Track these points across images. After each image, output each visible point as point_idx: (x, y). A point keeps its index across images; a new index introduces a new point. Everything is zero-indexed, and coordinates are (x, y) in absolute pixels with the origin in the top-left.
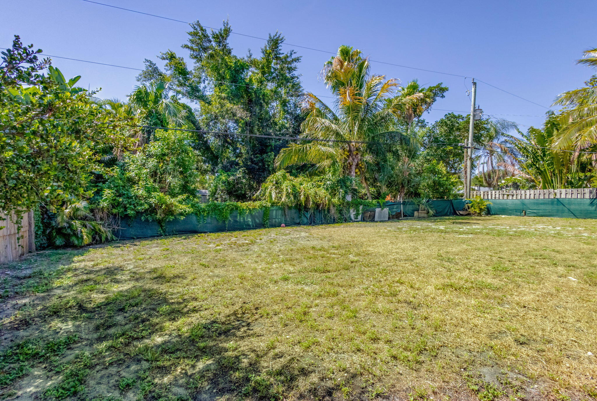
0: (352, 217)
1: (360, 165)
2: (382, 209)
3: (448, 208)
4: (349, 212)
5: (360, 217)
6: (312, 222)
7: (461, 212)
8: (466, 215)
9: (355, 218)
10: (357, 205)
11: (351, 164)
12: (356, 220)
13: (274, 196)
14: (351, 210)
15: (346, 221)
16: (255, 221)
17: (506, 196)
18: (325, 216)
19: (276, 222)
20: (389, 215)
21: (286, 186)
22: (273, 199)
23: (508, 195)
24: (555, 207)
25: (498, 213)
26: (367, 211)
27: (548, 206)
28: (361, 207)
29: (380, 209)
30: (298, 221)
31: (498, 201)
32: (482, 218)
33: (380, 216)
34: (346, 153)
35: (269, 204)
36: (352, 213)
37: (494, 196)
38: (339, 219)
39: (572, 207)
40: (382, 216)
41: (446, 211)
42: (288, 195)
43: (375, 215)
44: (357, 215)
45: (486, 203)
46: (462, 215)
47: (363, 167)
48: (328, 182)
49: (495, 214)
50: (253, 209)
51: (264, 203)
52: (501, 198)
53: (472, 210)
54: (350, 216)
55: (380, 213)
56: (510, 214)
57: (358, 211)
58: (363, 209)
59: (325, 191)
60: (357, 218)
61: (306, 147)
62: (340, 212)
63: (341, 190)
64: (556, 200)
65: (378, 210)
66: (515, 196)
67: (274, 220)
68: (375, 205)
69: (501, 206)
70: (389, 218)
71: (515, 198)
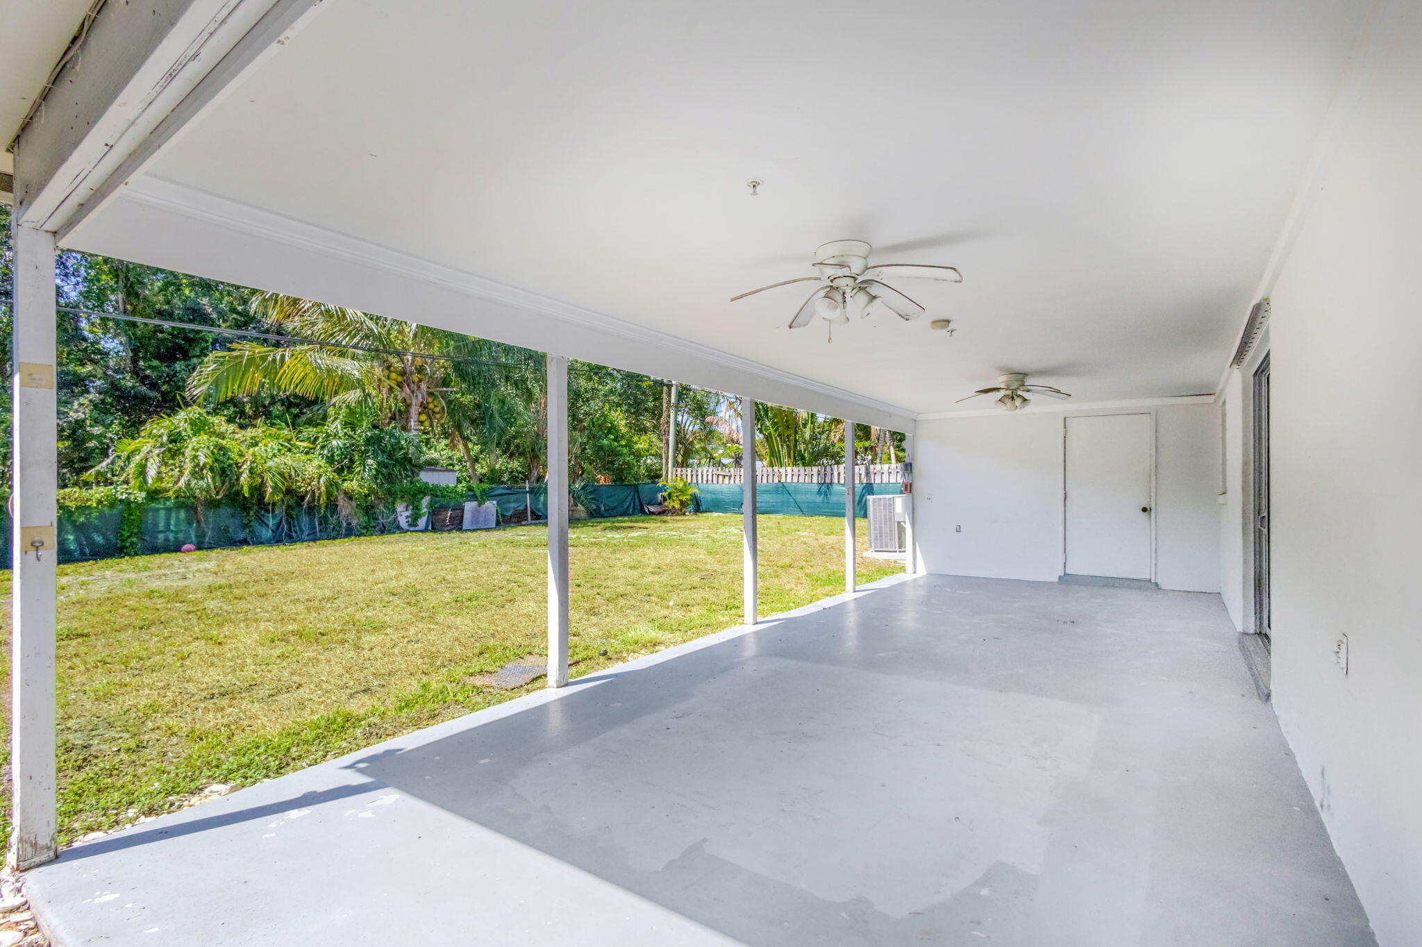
0: (403, 521)
1: (431, 406)
2: (480, 505)
3: (629, 500)
4: (394, 511)
5: (422, 522)
6: (285, 536)
7: (652, 509)
8: (659, 514)
9: (410, 525)
10: (414, 495)
11: (408, 402)
12: (412, 529)
13: (152, 472)
14: (400, 507)
15: (383, 531)
16: (89, 538)
17: (721, 478)
18: (324, 521)
19: (167, 540)
20: (497, 516)
21: (199, 448)
22: (150, 481)
23: (724, 476)
24: (780, 498)
25: (712, 509)
26: (444, 508)
27: (771, 496)
28: (426, 501)
29: (475, 503)
30: (241, 536)
31: (711, 487)
32: (687, 518)
33: (475, 519)
34: (394, 376)
35: (140, 496)
36: (403, 514)
37: (705, 478)
38: (365, 527)
39: (799, 498)
40: (482, 519)
41: (626, 505)
42: (198, 472)
43: (462, 516)
44: (415, 517)
45: (691, 491)
46: (652, 513)
47: (437, 410)
48: (335, 443)
49: (706, 512)
50: (78, 508)
51: (121, 492)
52: (715, 481)
53: (669, 504)
54: (395, 519)
55: (476, 513)
56: (725, 511)
57: (417, 508)
58: (431, 505)
59: (323, 463)
60: (416, 525)
61: (283, 357)
62: (369, 510)
63: (370, 461)
64: (781, 485)
65: (469, 506)
66: (732, 478)
67: (161, 536)
68: (462, 496)
69: (714, 496)
70: (498, 523)
71: (732, 482)
